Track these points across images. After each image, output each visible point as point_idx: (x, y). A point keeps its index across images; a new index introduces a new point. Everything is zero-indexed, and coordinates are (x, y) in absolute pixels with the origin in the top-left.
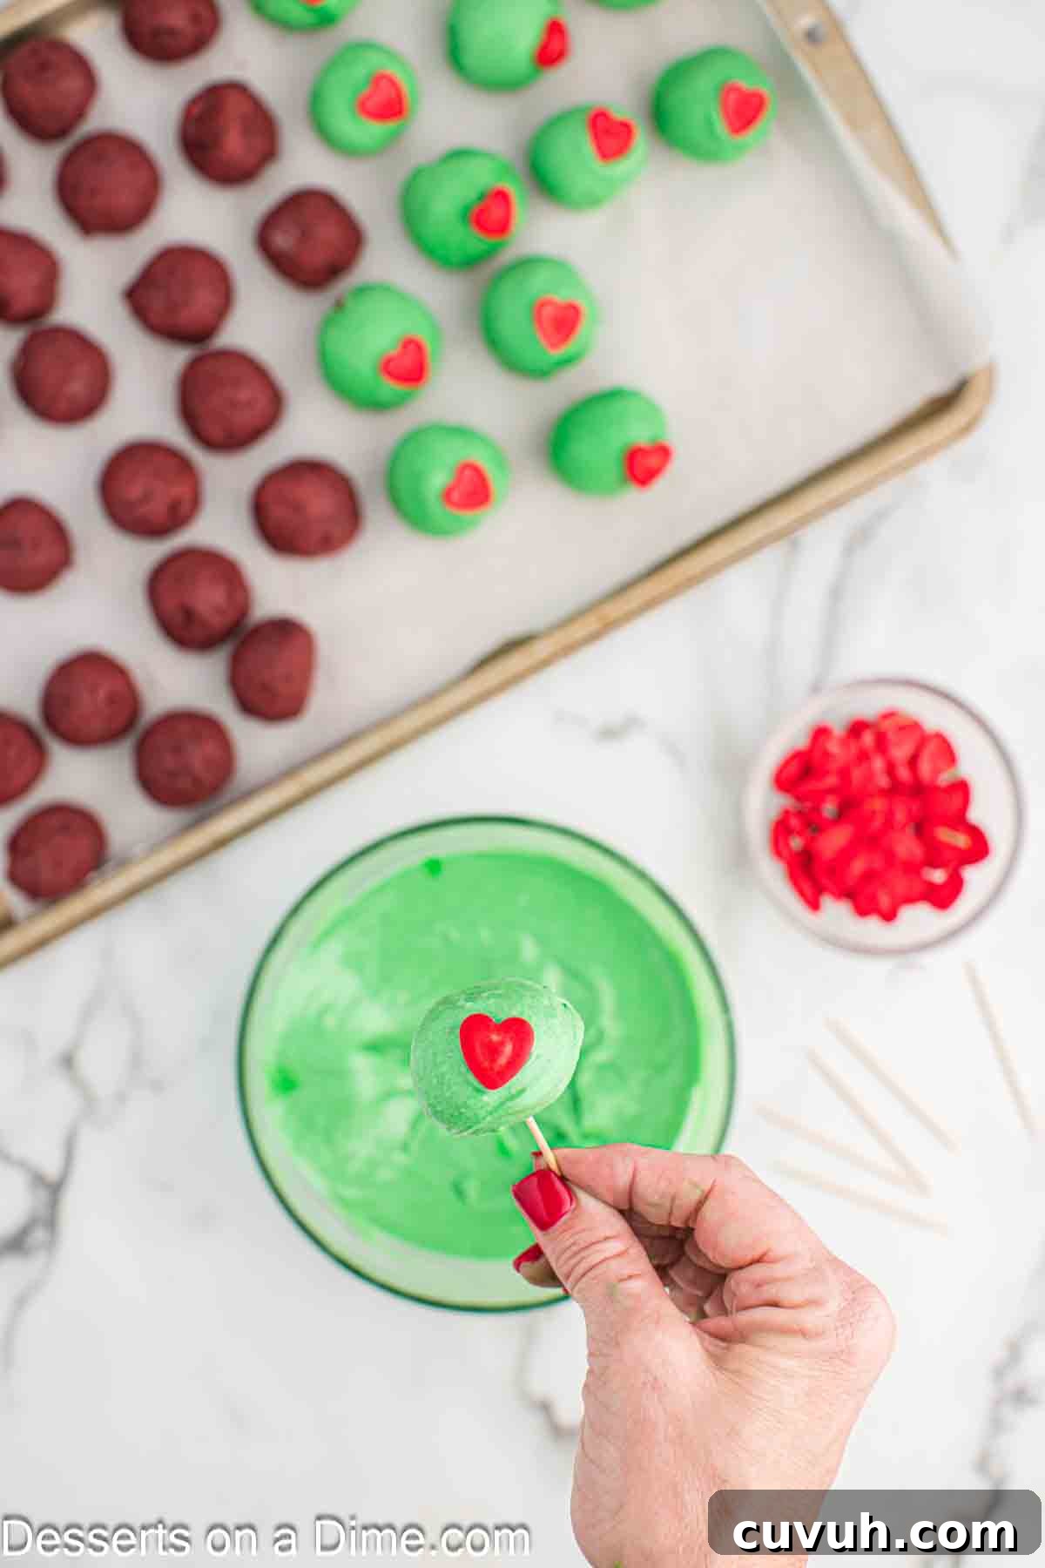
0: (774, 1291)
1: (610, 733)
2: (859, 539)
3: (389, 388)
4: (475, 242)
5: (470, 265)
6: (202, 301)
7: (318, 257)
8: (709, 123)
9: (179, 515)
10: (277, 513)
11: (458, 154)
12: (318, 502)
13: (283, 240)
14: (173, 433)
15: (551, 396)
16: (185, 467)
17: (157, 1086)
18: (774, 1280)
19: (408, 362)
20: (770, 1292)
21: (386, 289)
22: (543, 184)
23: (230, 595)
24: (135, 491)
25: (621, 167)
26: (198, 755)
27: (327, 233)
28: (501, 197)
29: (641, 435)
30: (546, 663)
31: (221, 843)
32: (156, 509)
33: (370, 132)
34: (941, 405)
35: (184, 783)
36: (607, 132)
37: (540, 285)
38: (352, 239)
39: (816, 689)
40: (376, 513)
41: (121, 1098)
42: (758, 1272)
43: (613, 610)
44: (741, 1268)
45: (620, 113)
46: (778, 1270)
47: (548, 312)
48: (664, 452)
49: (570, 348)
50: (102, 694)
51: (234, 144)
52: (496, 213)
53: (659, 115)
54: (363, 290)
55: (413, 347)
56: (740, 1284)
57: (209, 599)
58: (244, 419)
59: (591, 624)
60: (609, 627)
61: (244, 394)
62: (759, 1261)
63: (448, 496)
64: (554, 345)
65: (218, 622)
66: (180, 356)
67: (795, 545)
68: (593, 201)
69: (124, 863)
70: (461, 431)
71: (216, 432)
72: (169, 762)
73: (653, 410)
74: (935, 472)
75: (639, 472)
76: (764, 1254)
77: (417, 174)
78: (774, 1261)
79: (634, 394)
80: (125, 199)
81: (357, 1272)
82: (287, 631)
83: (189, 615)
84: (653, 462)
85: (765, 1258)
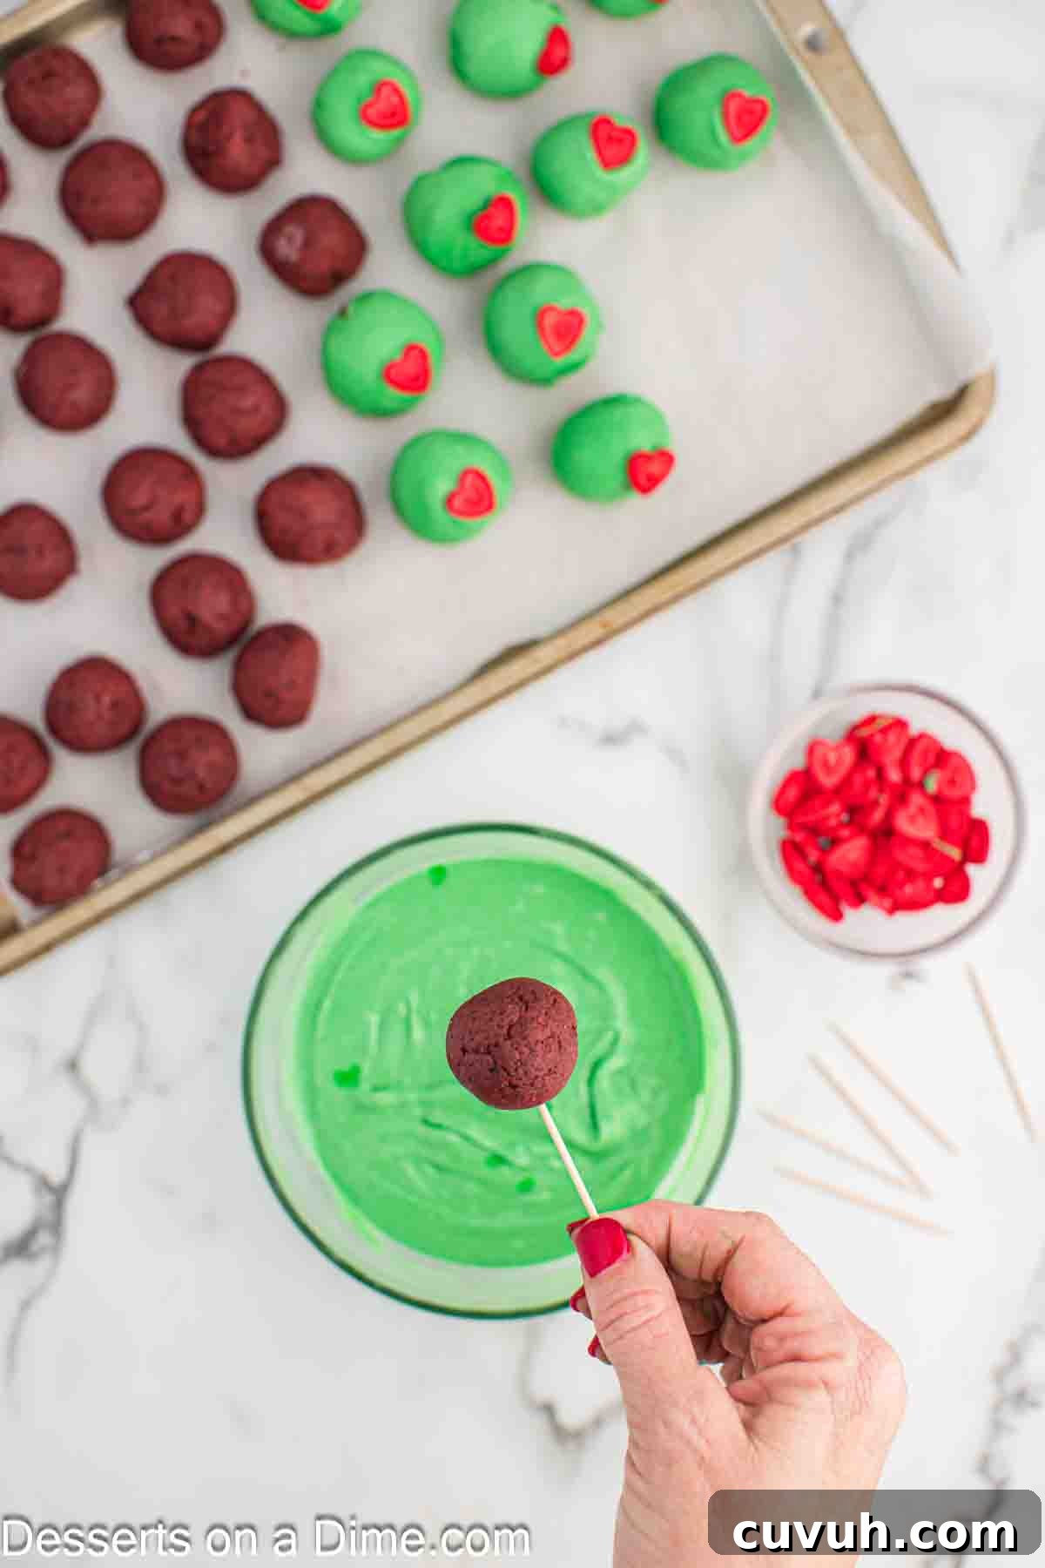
0: (796, 1344)
1: (611, 739)
2: (859, 546)
3: (392, 396)
4: (479, 250)
5: (473, 272)
6: (206, 307)
7: (321, 265)
8: (713, 132)
9: (183, 522)
10: (282, 519)
11: (460, 161)
12: (322, 509)
13: (288, 249)
14: (178, 440)
15: (554, 403)
16: (190, 473)
17: (162, 1090)
18: (796, 1335)
19: (411, 369)
20: (792, 1345)
21: (388, 295)
22: (546, 193)
23: (234, 602)
24: (140, 498)
25: (624, 175)
26: (202, 762)
27: (331, 240)
28: (504, 203)
29: (644, 442)
30: (548, 669)
31: (225, 849)
32: (161, 516)
33: (373, 140)
34: (942, 412)
35: (188, 789)
36: (610, 139)
37: (544, 292)
38: (355, 247)
39: (817, 694)
40: (379, 520)
41: (125, 1102)
42: (780, 1325)
43: (615, 616)
44: (764, 1321)
45: (621, 121)
46: (799, 1324)
47: (550, 320)
48: (666, 459)
49: (573, 356)
50: (106, 700)
51: (238, 152)
52: (499, 221)
53: (662, 123)
54: (367, 296)
55: (416, 353)
56: (765, 1337)
57: (212, 606)
58: (247, 426)
59: (592, 630)
60: (611, 633)
61: (248, 402)
62: (781, 1314)
63: (449, 501)
64: (557, 354)
65: (221, 628)
66: (184, 363)
67: (795, 550)
68: (597, 209)
69: (129, 868)
70: (464, 438)
71: (221, 441)
72: (173, 766)
73: (655, 417)
74: (935, 478)
75: (643, 481)
76: (787, 1307)
77: (419, 180)
78: (797, 1315)
79: (637, 400)
80: (129, 208)
81: (360, 1277)
82: (291, 637)
83: (192, 620)
84: (654, 468)
85: (788, 1311)
